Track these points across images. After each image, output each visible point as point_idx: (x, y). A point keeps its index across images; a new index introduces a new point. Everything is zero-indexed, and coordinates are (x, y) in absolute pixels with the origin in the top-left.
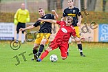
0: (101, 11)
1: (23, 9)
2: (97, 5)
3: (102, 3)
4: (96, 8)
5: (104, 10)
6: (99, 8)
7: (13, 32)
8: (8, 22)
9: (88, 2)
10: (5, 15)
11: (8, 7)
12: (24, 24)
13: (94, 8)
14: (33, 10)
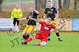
0: (73, 9)
1: (17, 8)
2: (70, 5)
3: (74, 4)
4: (70, 7)
5: (75, 8)
6: (71, 8)
7: (11, 24)
8: (7, 18)
9: (64, 3)
10: (5, 13)
11: (7, 8)
13: (68, 8)
14: (25, 9)
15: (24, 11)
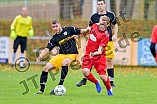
0: (142, 19)
2: (135, 9)
3: (143, 6)
4: (134, 14)
5: (146, 17)
7: (6, 50)
9: (121, 4)
12: (25, 38)
13: (131, 14)
14: (37, 17)
15: (36, 20)
